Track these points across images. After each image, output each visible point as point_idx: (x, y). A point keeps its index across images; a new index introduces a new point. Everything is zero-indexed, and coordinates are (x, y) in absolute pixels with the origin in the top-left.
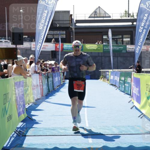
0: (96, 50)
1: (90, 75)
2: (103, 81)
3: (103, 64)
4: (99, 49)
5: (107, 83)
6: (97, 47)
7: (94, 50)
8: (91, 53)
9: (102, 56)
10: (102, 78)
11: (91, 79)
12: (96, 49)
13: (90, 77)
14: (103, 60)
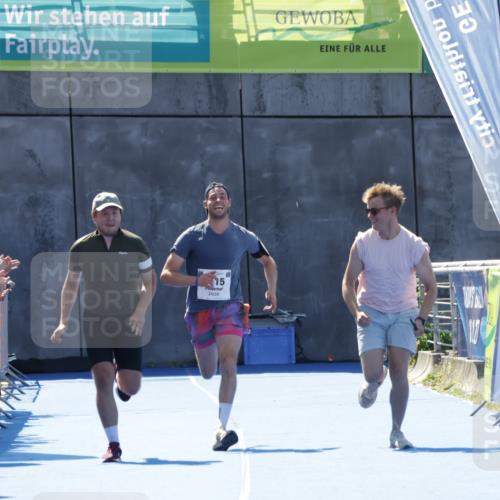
0: (353, 48)
1: (287, 317)
2: (431, 380)
3: (430, 204)
4: (383, 35)
5: (471, 405)
6: (360, 20)
7: (333, 48)
8: (300, 81)
9: (412, 117)
10: (423, 346)
11: (305, 360)
12: (348, 37)
13: (286, 342)
14: (425, 157)
